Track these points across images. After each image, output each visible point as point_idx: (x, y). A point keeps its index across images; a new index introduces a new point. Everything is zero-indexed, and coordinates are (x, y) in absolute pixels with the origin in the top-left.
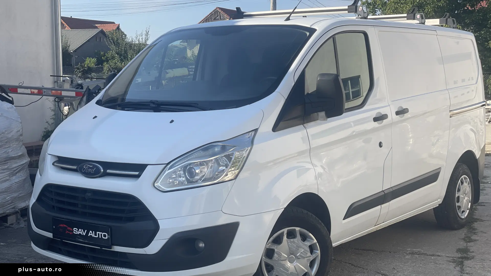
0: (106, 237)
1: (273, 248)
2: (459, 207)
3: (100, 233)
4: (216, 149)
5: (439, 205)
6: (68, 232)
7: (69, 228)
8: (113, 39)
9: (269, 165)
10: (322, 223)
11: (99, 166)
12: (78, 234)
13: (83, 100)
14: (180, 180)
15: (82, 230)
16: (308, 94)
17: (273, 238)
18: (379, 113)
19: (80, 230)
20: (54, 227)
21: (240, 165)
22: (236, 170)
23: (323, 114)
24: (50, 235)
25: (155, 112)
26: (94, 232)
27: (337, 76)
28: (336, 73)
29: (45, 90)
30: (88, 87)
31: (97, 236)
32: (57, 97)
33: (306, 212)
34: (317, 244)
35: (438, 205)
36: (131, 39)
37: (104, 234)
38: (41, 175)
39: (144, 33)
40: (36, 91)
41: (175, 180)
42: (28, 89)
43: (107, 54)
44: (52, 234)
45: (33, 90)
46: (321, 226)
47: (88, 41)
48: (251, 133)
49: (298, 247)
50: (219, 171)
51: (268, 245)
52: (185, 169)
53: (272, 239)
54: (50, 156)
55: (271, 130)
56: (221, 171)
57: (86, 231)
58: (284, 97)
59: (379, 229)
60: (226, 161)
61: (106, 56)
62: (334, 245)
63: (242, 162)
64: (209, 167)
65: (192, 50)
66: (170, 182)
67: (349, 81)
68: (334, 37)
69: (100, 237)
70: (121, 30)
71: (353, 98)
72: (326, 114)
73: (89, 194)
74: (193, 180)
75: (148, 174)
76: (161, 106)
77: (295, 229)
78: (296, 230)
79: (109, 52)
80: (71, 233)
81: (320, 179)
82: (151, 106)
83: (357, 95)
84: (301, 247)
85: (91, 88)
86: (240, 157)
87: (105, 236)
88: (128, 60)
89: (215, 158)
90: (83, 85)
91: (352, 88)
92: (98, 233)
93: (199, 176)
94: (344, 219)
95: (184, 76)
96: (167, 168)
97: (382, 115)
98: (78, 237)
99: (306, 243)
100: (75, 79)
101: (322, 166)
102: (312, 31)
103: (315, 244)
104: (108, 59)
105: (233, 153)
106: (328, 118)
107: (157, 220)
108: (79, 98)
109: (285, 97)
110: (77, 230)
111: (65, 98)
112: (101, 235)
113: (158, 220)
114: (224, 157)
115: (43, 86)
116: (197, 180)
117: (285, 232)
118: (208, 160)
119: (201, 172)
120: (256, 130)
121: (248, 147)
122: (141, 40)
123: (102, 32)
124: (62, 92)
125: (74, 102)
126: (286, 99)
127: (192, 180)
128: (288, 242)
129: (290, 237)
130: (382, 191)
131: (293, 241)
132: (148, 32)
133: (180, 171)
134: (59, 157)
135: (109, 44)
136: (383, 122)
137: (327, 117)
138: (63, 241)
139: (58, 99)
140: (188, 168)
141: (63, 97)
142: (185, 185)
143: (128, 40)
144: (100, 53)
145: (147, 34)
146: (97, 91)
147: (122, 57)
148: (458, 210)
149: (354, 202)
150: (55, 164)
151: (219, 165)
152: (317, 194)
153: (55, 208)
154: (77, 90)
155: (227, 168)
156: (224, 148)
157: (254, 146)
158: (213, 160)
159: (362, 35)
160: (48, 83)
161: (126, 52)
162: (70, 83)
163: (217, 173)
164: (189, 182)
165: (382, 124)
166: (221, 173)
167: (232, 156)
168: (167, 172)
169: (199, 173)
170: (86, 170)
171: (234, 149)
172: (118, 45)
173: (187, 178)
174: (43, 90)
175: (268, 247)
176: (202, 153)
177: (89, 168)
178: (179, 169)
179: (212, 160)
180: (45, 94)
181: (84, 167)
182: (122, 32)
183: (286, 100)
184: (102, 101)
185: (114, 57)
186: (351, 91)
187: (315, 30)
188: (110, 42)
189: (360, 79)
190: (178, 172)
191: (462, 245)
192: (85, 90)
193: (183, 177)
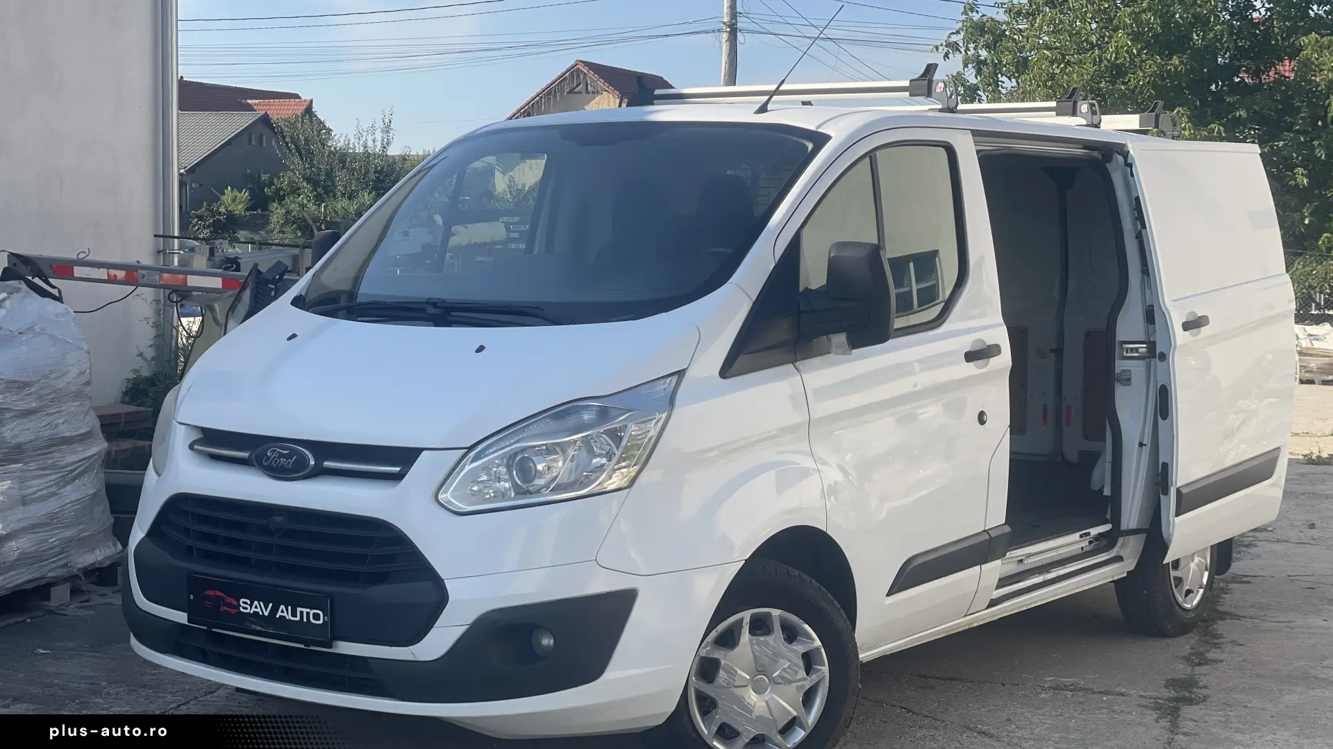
0: (319, 620)
1: (716, 656)
2: (1179, 581)
3: (305, 610)
4: (587, 417)
5: (1128, 573)
6: (225, 608)
7: (229, 600)
8: (295, 141)
9: (710, 455)
10: (835, 602)
11: (307, 452)
12: (252, 612)
13: (241, 298)
14: (499, 489)
15: (261, 603)
16: (807, 290)
17: (716, 631)
18: (981, 341)
19: (256, 603)
20: (192, 597)
21: (640, 456)
22: (633, 466)
23: (840, 339)
24: (181, 617)
25: (436, 326)
26: (290, 608)
27: (876, 250)
28: (877, 243)
29: (145, 272)
30: (257, 265)
31: (298, 619)
32: (175, 291)
33: (796, 573)
34: (823, 650)
35: (1125, 575)
36: (342, 142)
37: (314, 614)
38: (159, 475)
39: (379, 125)
40: (121, 274)
41: (485, 487)
42: (101, 269)
43: (279, 179)
44: (186, 614)
45: (113, 272)
46: (833, 608)
47: (228, 143)
48: (670, 379)
49: (777, 656)
50: (591, 467)
51: (704, 648)
52: (509, 461)
53: (713, 634)
54: (183, 427)
55: (717, 374)
56: (597, 467)
57: (271, 605)
58: (748, 296)
59: (975, 625)
60: (609, 444)
61: (274, 185)
62: (864, 656)
63: (644, 449)
64: (569, 458)
65: (510, 173)
66: (473, 491)
67: (911, 265)
68: (872, 154)
69: (305, 620)
70: (316, 116)
71: (919, 306)
72: (848, 338)
73: (278, 519)
74: (530, 488)
75: (423, 471)
76: (452, 313)
77: (769, 614)
78: (773, 614)
79: (283, 176)
80: (233, 611)
81: (832, 498)
82: (428, 312)
83: (928, 296)
84: (783, 658)
85: (263, 268)
86: (640, 437)
87: (316, 617)
88: (334, 196)
89: (583, 437)
90: (239, 261)
91: (917, 282)
92: (299, 609)
93: (545, 478)
94: (888, 595)
95: (494, 243)
96: (468, 459)
97: (986, 347)
98: (250, 621)
99: (794, 647)
100: (221, 246)
101: (840, 467)
102: (820, 140)
103: (818, 649)
104: (282, 193)
105: (626, 426)
106: (854, 348)
107: (443, 580)
108: (230, 292)
109: (750, 294)
110: (249, 602)
111: (195, 293)
112: (308, 614)
113: (445, 581)
114: (604, 435)
115: (138, 261)
116: (540, 487)
117: (747, 620)
118: (566, 442)
119: (548, 470)
120: (681, 374)
121: (661, 412)
122: (370, 144)
123: (265, 120)
124: (188, 276)
125: (216, 305)
126: (754, 299)
127: (528, 487)
128: (752, 644)
129: (758, 632)
130: (984, 531)
131: (765, 641)
132: (390, 122)
133: (498, 466)
134: (204, 431)
135: (284, 155)
136: (988, 363)
137: (850, 347)
138: (214, 630)
139: (178, 295)
140: (518, 458)
141: (190, 291)
142: (510, 499)
143: (335, 143)
144: (259, 177)
145: (387, 129)
146: (277, 277)
147: (319, 190)
148: (1176, 587)
149: (916, 553)
150: (196, 447)
151: (592, 455)
152: (825, 530)
153: (194, 552)
154: (226, 272)
155: (609, 460)
156: (604, 414)
157: (677, 411)
158: (578, 442)
159: (942, 152)
160: (142, 254)
161: (330, 174)
162: (208, 254)
163: (585, 474)
164: (520, 492)
165: (988, 367)
166: (595, 472)
167: (624, 432)
168: (467, 468)
169: (545, 472)
170: (272, 460)
171: (630, 416)
172: (310, 158)
173: (515, 485)
174: (140, 271)
175: (703, 653)
176: (552, 425)
177: (279, 457)
178: (496, 461)
179: (575, 441)
180: (145, 281)
181: (269, 454)
182: (320, 122)
183: (754, 303)
184: (307, 300)
185: (299, 189)
186: (915, 288)
187: (826, 138)
188: (288, 148)
189: (937, 259)
190: (495, 469)
191: (1182, 670)
192: (247, 274)
193: (506, 481)
